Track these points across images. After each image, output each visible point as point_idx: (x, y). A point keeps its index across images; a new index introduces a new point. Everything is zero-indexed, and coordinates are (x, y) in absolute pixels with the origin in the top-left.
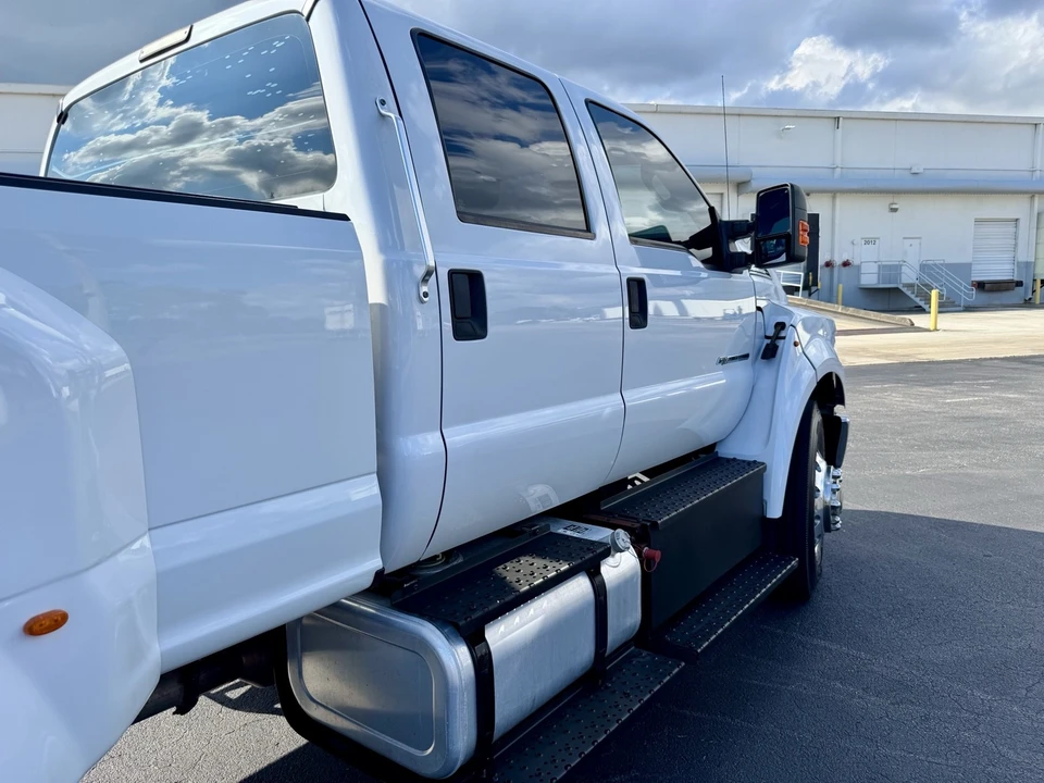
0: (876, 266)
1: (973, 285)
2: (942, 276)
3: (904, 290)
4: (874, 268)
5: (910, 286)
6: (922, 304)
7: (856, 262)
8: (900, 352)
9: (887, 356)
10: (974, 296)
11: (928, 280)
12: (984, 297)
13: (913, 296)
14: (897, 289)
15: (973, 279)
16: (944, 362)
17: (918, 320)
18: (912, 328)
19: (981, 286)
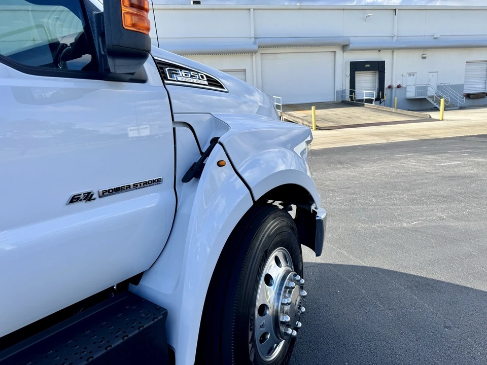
0: (414, 87)
1: (464, 96)
2: (448, 92)
3: (429, 99)
4: (413, 88)
5: (432, 97)
6: (437, 106)
7: (404, 85)
8: (421, 133)
9: (413, 136)
10: (464, 101)
11: (441, 94)
12: (470, 102)
13: (433, 102)
14: (425, 99)
15: (464, 93)
16: (445, 139)
17: (434, 115)
18: (430, 119)
19: (468, 96)
